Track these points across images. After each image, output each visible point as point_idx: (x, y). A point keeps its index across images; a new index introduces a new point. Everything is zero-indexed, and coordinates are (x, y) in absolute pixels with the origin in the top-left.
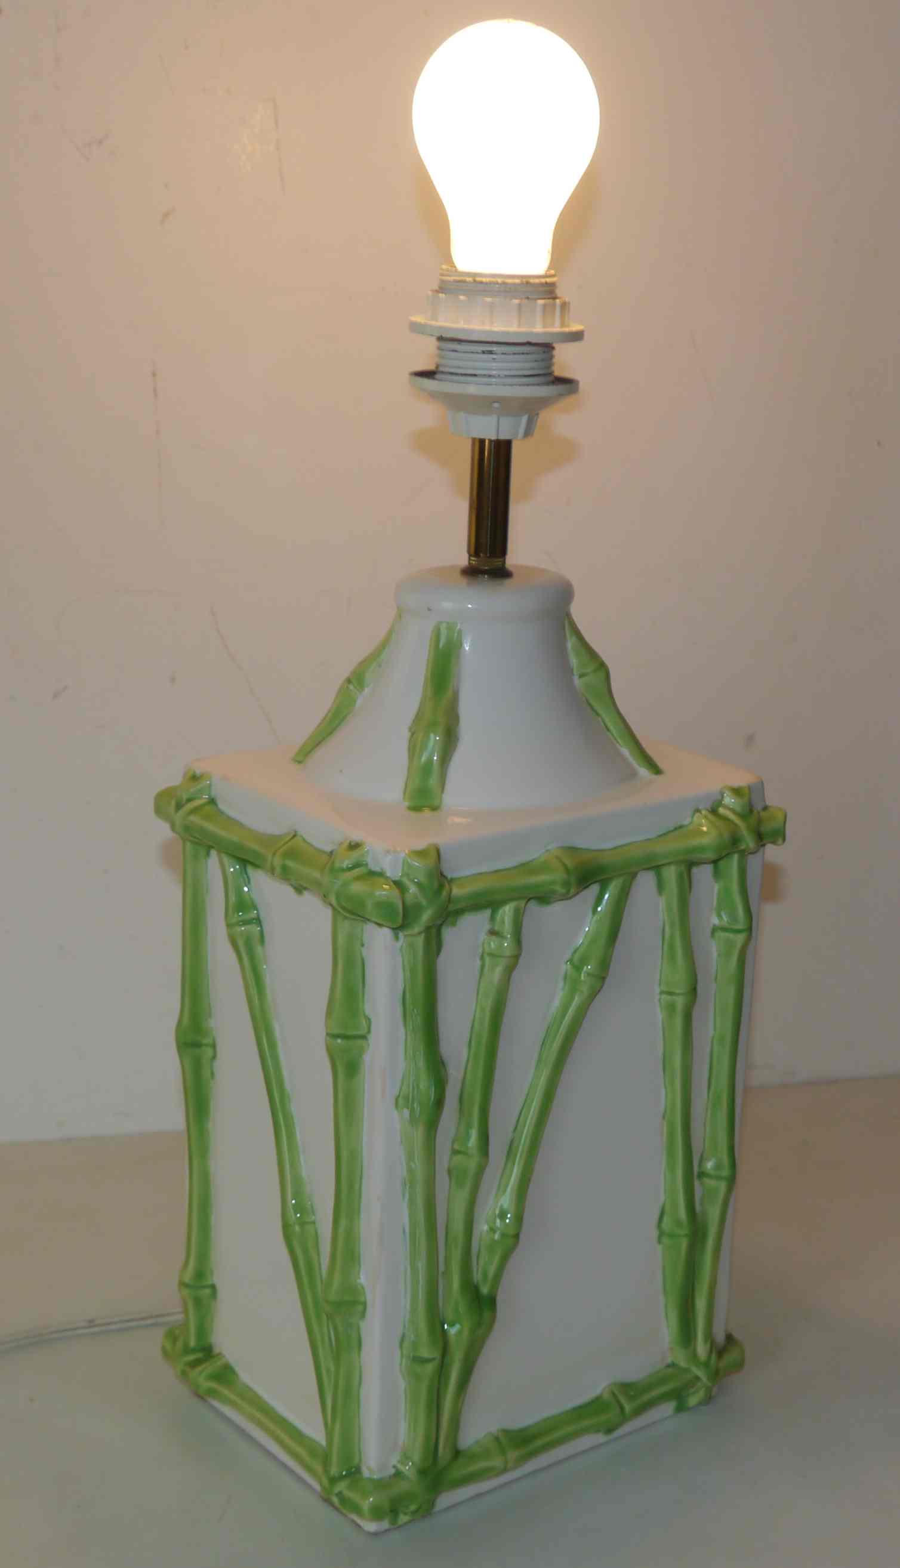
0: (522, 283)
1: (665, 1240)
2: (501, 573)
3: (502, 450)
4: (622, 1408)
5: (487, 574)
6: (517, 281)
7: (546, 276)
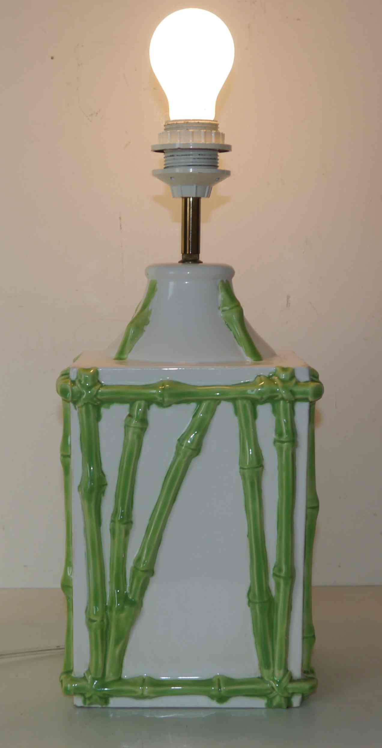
0: (184, 123)
1: (251, 604)
2: (196, 261)
3: (197, 202)
4: (220, 687)
5: (191, 261)
6: (182, 122)
7: (213, 121)
